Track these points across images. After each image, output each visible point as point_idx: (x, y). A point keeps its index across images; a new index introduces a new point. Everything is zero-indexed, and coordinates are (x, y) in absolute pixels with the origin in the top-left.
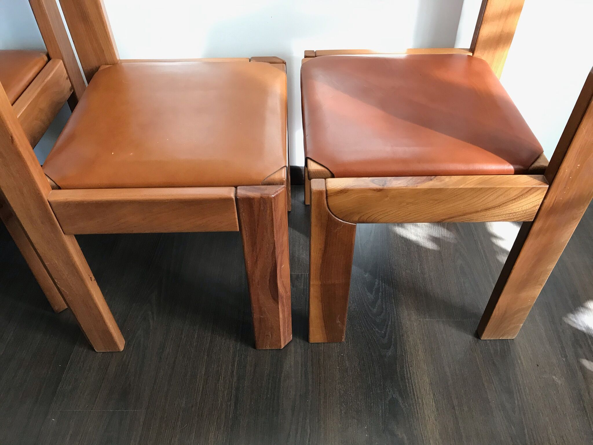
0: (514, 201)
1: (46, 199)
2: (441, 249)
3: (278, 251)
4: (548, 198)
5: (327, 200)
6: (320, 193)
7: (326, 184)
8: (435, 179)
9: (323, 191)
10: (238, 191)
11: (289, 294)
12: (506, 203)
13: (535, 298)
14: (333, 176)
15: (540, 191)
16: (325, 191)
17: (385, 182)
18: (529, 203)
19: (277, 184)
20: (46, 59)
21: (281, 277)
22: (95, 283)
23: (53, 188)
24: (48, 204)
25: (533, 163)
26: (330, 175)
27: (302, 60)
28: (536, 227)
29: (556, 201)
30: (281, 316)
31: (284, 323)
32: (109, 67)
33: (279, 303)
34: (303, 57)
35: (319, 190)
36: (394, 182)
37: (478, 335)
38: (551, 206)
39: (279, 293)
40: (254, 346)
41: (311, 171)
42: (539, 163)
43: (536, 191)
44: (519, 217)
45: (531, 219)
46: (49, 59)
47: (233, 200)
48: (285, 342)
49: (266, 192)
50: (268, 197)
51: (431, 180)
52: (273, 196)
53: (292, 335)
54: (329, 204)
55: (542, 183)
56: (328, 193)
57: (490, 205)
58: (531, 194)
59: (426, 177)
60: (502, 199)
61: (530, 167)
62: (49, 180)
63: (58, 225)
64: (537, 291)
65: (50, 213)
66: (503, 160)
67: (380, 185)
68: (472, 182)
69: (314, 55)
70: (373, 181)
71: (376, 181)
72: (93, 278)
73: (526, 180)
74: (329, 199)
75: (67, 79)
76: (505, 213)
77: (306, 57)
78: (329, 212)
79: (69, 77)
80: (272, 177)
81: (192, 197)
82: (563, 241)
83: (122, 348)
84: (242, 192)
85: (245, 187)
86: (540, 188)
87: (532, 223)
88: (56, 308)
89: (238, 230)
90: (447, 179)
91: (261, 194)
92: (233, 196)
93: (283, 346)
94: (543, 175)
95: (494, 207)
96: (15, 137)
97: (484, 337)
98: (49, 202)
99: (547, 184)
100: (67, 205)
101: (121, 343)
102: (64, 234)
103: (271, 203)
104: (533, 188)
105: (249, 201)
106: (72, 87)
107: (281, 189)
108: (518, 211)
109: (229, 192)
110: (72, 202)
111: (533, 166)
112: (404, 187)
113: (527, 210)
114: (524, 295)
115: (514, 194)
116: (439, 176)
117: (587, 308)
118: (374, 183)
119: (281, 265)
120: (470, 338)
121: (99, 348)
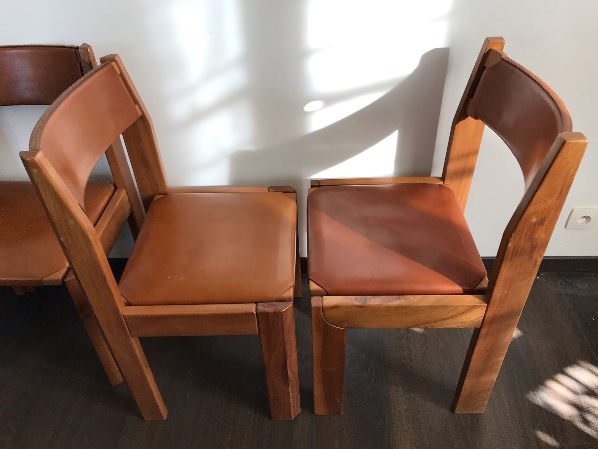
0: (462, 314)
1: (122, 314)
2: (426, 332)
3: (288, 347)
4: (488, 312)
5: (323, 313)
6: (318, 308)
7: (322, 301)
8: (403, 298)
9: (320, 307)
10: (259, 307)
11: (297, 378)
12: (457, 315)
13: (493, 382)
14: (328, 295)
15: (481, 308)
16: (321, 307)
17: (365, 300)
18: (475, 316)
19: (287, 300)
20: (113, 188)
21: (290, 366)
22: (149, 368)
23: (126, 305)
24: (123, 316)
25: (477, 285)
26: (325, 293)
27: (309, 190)
28: (483, 331)
29: (494, 314)
30: (291, 394)
31: (294, 400)
32: (161, 197)
33: (289, 385)
34: (310, 187)
35: (317, 306)
36: (373, 300)
37: (452, 409)
38: (491, 317)
39: (289, 378)
40: (270, 417)
41: (312, 290)
42: (482, 285)
43: (478, 308)
44: (468, 325)
45: (479, 326)
46: (116, 188)
47: (254, 314)
48: (294, 416)
49: (278, 308)
50: (280, 312)
51: (400, 298)
52: (283, 311)
53: (300, 409)
54: (325, 316)
55: (483, 302)
56: (324, 308)
57: (445, 317)
58: (475, 310)
59: (396, 296)
60: (453, 313)
61: (474, 288)
62: (123, 298)
63: (128, 331)
64: (494, 377)
65: (123, 323)
66: (454, 282)
67: (362, 303)
68: (430, 300)
69: (318, 185)
70: (356, 299)
71: (359, 299)
72: (148, 365)
73: (471, 299)
74: (325, 312)
75: (128, 202)
76: (457, 322)
77: (312, 186)
78: (325, 320)
79: (129, 201)
80: (283, 295)
81: (225, 312)
82: (506, 341)
83: (165, 417)
84: (262, 308)
85: (263, 304)
86: (481, 306)
87: (480, 329)
88: (113, 383)
89: (258, 334)
90: (411, 297)
91: (275, 310)
92: (254, 311)
93: (293, 418)
94: (483, 295)
95: (449, 318)
96: (107, 277)
97: (457, 411)
98: (124, 316)
99: (486, 303)
100: (136, 318)
101: (164, 413)
102: (131, 336)
103: (282, 316)
104: (475, 306)
105: (266, 315)
106: (131, 208)
107: (290, 305)
108: (467, 321)
109: (251, 308)
110: (140, 316)
111: (477, 287)
112: (379, 304)
113: (474, 320)
114: (483, 379)
115: (462, 310)
116: (406, 296)
117: (546, 386)
118: (358, 301)
119: (290, 357)
120: (446, 412)
121: (148, 417)
